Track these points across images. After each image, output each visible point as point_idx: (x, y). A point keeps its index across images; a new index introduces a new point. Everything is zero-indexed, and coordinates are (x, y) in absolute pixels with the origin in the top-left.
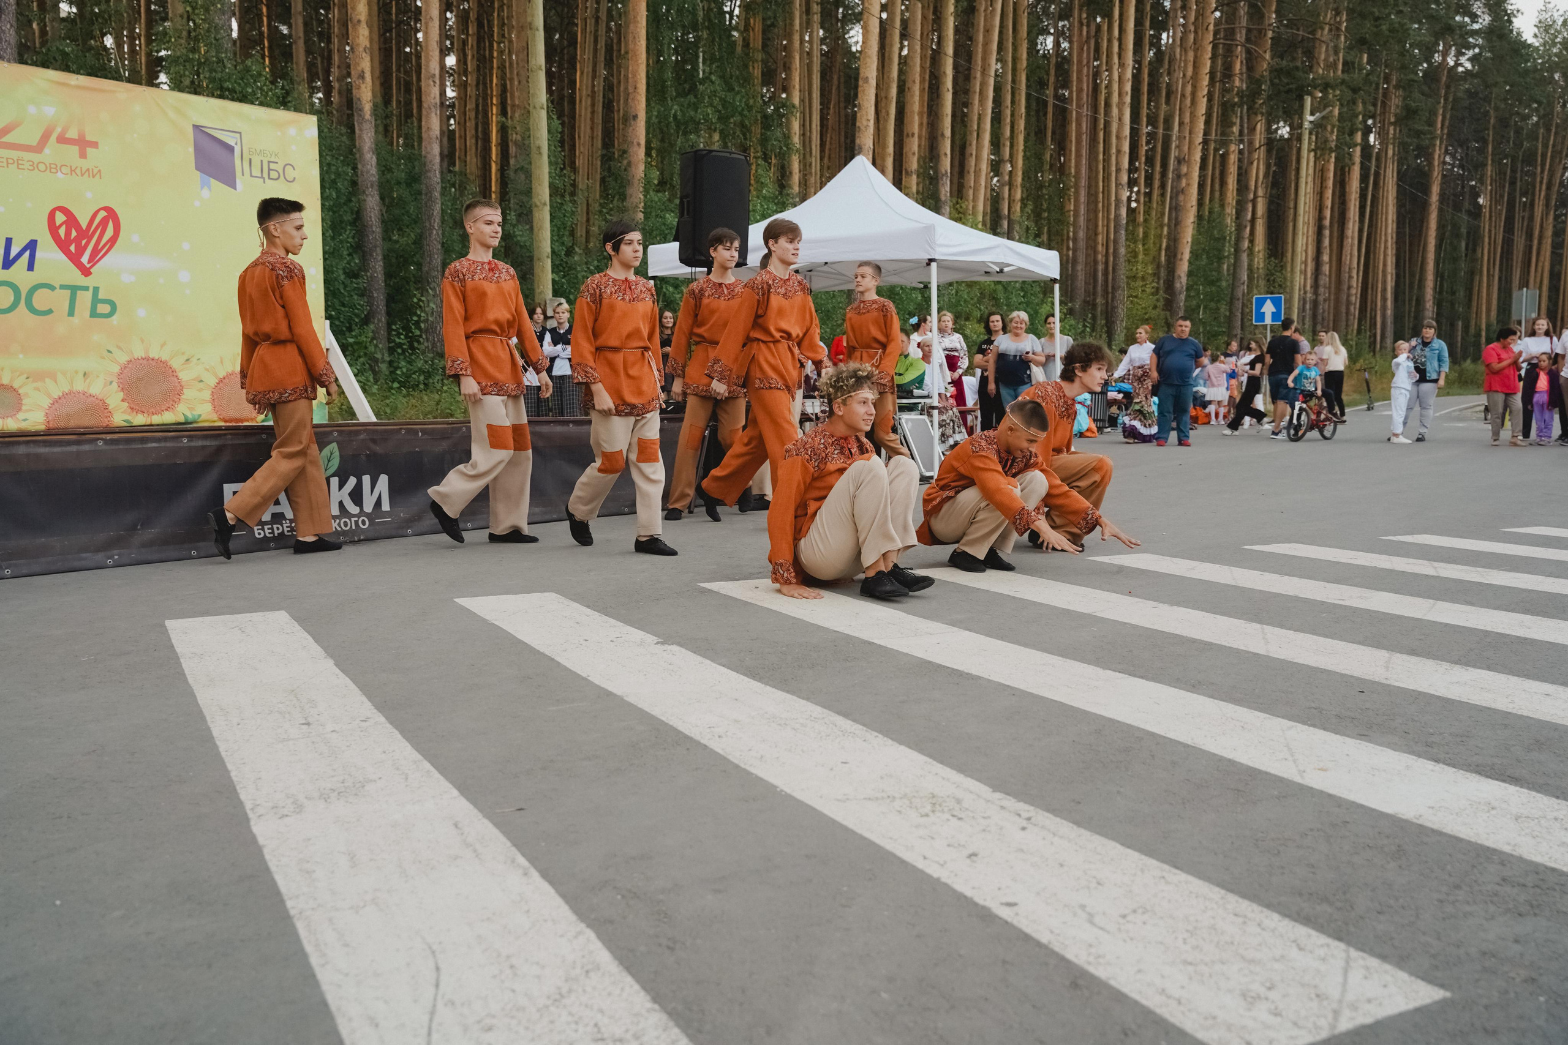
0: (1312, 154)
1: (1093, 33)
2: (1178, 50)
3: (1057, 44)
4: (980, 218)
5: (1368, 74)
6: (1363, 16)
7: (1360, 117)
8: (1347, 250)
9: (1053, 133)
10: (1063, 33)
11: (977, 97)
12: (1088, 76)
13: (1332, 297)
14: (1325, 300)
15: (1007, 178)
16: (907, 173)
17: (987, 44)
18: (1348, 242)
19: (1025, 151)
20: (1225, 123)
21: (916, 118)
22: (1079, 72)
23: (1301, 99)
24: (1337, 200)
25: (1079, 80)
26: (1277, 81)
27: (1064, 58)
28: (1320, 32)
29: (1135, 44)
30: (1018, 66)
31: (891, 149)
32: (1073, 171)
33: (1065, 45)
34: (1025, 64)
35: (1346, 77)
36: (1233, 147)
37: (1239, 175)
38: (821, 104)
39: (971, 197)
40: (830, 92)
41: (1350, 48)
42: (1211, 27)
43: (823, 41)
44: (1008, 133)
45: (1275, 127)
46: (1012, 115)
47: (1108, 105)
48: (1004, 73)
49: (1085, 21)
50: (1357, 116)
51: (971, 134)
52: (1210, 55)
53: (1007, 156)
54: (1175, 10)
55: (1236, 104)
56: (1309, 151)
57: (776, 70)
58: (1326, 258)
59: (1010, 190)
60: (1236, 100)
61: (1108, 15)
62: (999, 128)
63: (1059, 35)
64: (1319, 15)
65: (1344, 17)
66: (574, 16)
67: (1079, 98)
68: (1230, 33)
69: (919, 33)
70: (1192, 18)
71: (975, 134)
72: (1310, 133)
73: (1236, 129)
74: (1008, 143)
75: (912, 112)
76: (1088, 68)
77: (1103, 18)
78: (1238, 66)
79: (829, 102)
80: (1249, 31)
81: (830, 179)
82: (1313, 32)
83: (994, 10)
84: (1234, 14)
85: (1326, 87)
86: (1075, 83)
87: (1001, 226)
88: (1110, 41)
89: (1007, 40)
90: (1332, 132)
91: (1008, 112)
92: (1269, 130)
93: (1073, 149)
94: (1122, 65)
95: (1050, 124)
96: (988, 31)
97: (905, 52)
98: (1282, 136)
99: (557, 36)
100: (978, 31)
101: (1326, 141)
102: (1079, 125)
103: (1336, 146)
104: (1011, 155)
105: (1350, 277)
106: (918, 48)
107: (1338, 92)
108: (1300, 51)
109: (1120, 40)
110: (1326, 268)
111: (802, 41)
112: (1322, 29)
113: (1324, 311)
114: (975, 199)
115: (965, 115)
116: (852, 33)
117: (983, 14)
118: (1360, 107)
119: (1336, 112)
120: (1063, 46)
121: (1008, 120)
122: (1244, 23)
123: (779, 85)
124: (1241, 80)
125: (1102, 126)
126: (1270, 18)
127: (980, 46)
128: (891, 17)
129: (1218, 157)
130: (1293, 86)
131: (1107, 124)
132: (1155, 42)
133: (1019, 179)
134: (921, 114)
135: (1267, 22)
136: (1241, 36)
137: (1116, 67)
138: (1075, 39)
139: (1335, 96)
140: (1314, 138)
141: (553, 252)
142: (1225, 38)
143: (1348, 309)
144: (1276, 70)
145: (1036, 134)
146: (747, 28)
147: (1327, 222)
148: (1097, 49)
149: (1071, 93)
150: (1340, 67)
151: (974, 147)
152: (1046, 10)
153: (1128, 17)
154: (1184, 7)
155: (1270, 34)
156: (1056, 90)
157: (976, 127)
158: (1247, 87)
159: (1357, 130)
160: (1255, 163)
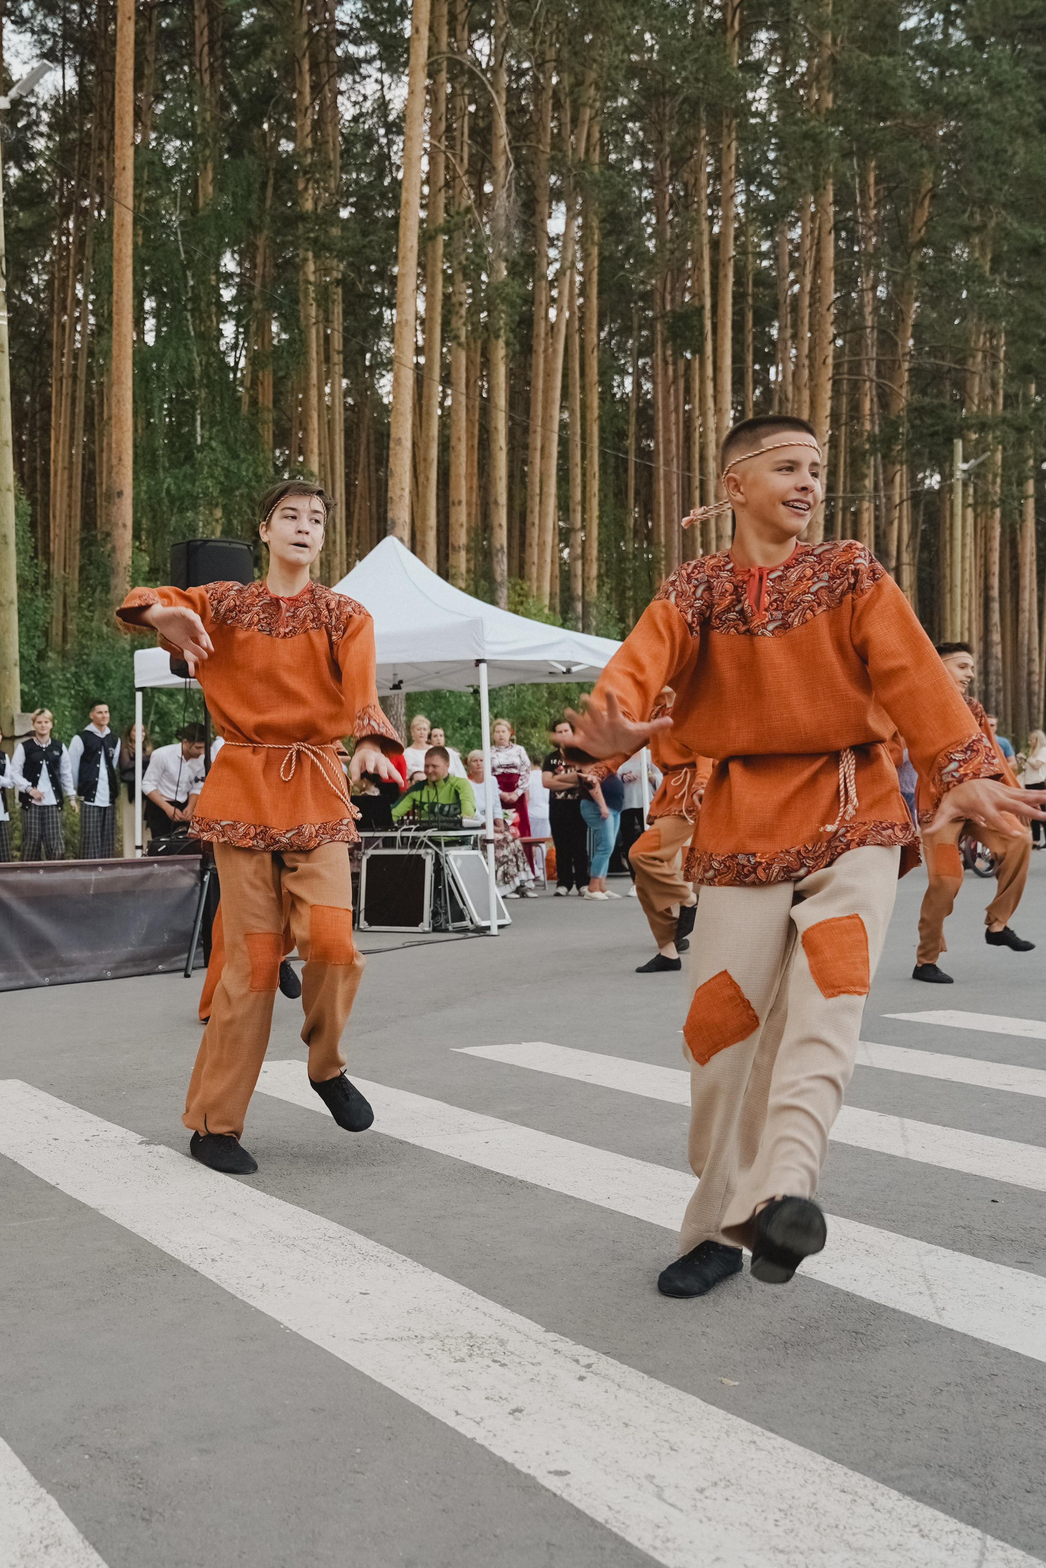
0: (970, 511)
1: (681, 370)
2: (790, 389)
3: (638, 385)
4: (546, 602)
5: (1036, 410)
6: (1026, 339)
7: (1031, 462)
8: (1024, 627)
9: (637, 493)
10: (644, 371)
11: (538, 454)
12: (677, 423)
13: (1009, 686)
14: (998, 690)
15: (579, 551)
16: (454, 548)
17: (547, 391)
18: (1025, 616)
19: (600, 517)
20: (856, 475)
21: (463, 482)
22: (666, 420)
23: (949, 442)
24: (1008, 565)
25: (667, 429)
26: (918, 422)
27: (647, 402)
28: (971, 361)
29: (734, 383)
30: (589, 416)
31: (432, 521)
32: (663, 539)
33: (647, 386)
34: (596, 412)
35: (1008, 415)
36: (866, 504)
37: (877, 536)
38: (346, 467)
39: (535, 575)
40: (358, 452)
41: (1010, 378)
42: (830, 361)
43: (347, 393)
44: (578, 496)
45: (920, 476)
46: (584, 475)
47: (703, 459)
48: (573, 423)
49: (670, 359)
50: (1025, 461)
51: (532, 499)
52: (829, 394)
53: (578, 524)
54: (785, 341)
55: (867, 451)
56: (965, 506)
57: (291, 429)
58: (996, 637)
59: (583, 565)
60: (867, 446)
61: (699, 350)
62: (568, 490)
63: (639, 374)
64: (967, 341)
65: (1003, 341)
66: (47, 375)
67: (667, 451)
68: (856, 368)
69: (464, 381)
70: (806, 350)
71: (537, 499)
72: (965, 485)
73: (869, 483)
74: (579, 508)
75: (458, 476)
76: (677, 413)
77: (693, 353)
78: (867, 405)
79: (357, 464)
80: (879, 363)
81: (361, 557)
82: (962, 361)
83: (555, 351)
84: (859, 343)
85: (983, 427)
86: (661, 433)
87: (574, 610)
88: (702, 382)
89: (574, 385)
90: (994, 483)
91: (578, 471)
92: (913, 480)
93: (662, 512)
94: (718, 411)
95: (632, 483)
96: (548, 375)
97: (448, 402)
98: (931, 488)
99: (28, 399)
100: (537, 375)
101: (986, 494)
102: (668, 483)
103: (1000, 499)
104: (583, 520)
105: (1031, 660)
106: (463, 399)
107: (998, 433)
108: (948, 383)
109: (715, 379)
110: (997, 650)
111: (321, 395)
112: (974, 357)
113: (997, 704)
114: (540, 579)
115: (524, 475)
116: (383, 382)
117: (542, 356)
118: (1030, 451)
119: (999, 456)
120: (645, 388)
121: (579, 480)
122: (873, 353)
123: (295, 448)
124: (872, 422)
125: (697, 483)
126: (903, 346)
127: (540, 393)
128: (429, 360)
129: (848, 516)
130: (939, 428)
131: (703, 484)
132: (761, 379)
133: (595, 552)
134: (469, 476)
135: (900, 351)
136: (870, 370)
137: (711, 412)
138: (659, 380)
139: (994, 438)
140: (971, 491)
141: (22, 657)
142: (850, 372)
143: (1030, 702)
144: (916, 409)
145: (615, 495)
146: (255, 382)
147: (995, 593)
148: (688, 390)
149: (657, 444)
150: (1001, 400)
151: (536, 514)
152: (621, 347)
153: (723, 352)
154: (795, 336)
155: (906, 366)
156: (638, 441)
157: (538, 491)
158: (881, 431)
159: (1027, 478)
160: (896, 524)
